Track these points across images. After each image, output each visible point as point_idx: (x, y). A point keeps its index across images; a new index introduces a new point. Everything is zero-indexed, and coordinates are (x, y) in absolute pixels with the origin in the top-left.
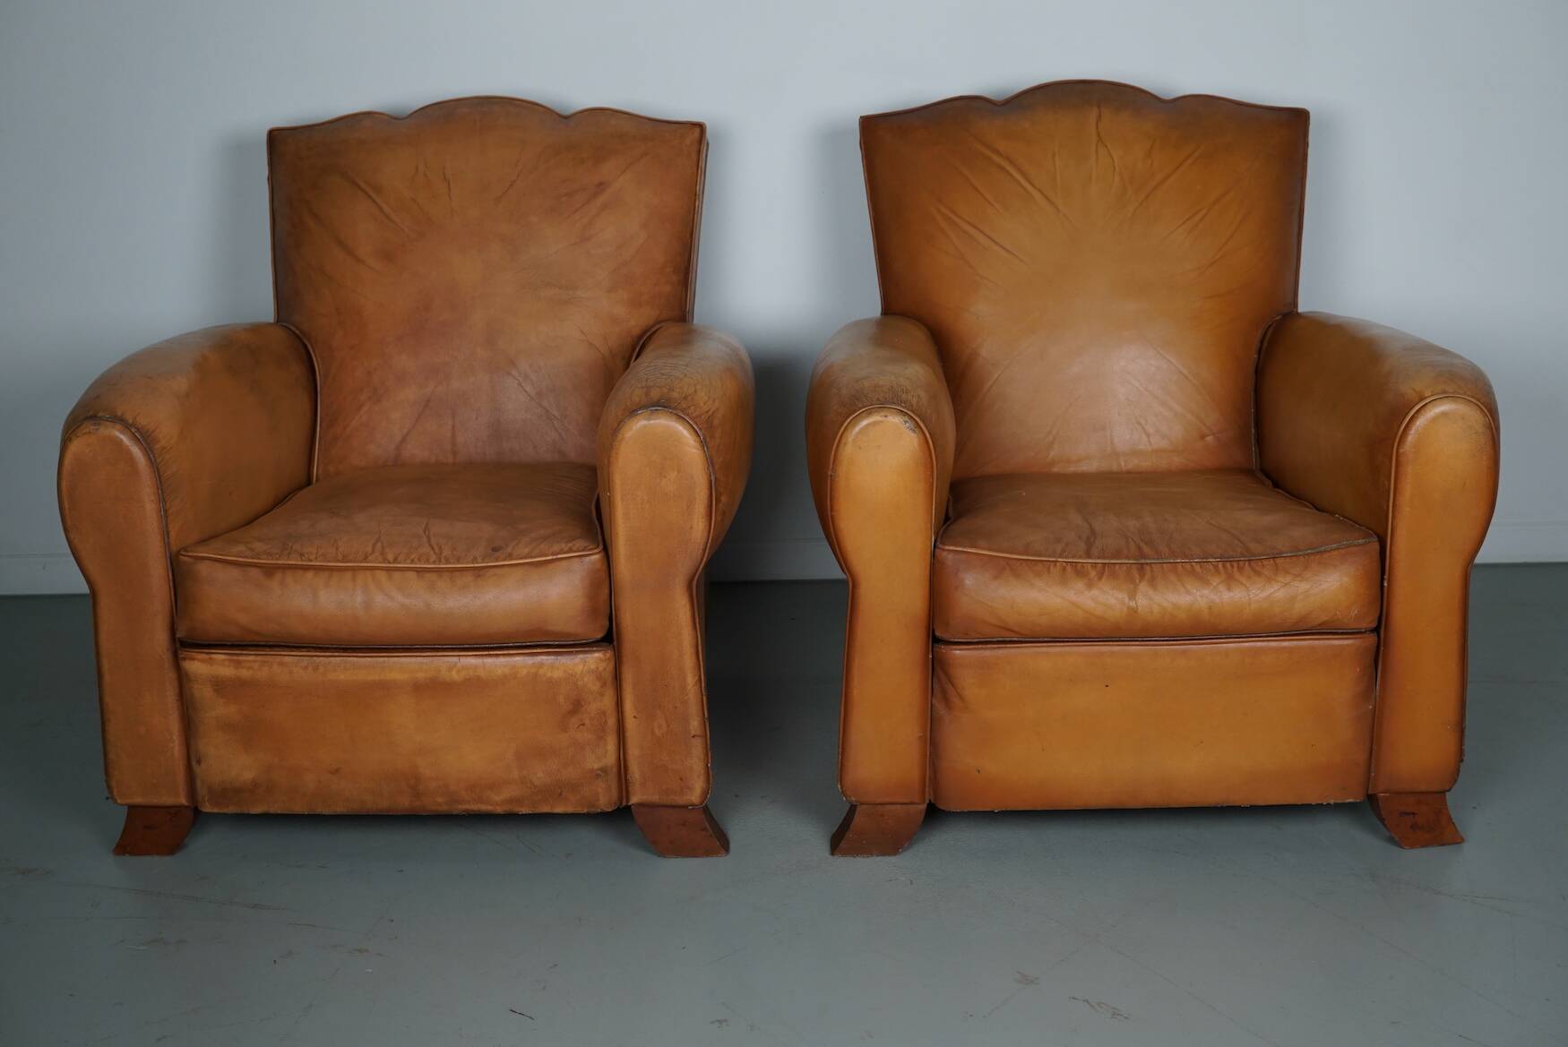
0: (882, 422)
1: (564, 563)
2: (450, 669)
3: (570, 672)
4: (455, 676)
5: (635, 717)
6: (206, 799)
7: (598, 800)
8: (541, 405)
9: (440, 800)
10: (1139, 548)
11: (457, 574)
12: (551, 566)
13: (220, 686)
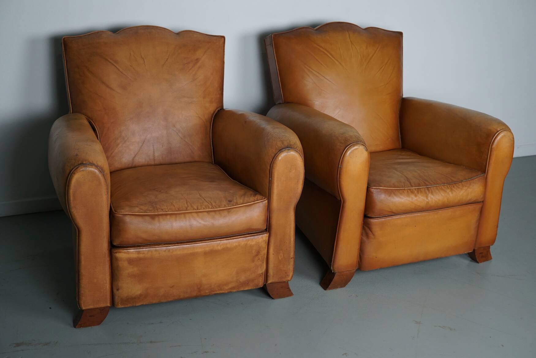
0: (358, 148)
1: (257, 204)
2: (218, 245)
3: (258, 242)
4: (219, 248)
5: (273, 254)
6: (119, 302)
7: (259, 284)
8: (185, 141)
9: (207, 291)
10: (425, 183)
11: (221, 212)
12: (253, 206)
13: (131, 261)
